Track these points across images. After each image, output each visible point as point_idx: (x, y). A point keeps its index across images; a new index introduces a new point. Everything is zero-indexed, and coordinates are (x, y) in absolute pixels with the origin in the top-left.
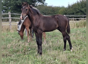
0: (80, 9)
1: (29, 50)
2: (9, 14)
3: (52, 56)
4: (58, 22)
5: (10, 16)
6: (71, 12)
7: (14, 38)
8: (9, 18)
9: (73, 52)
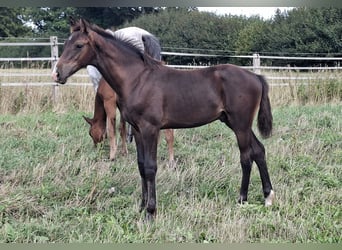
0: (318, 28)
1: (110, 191)
2: (51, 44)
3: (192, 222)
4: (222, 94)
5: (55, 51)
6: (285, 39)
7: (63, 140)
8: (52, 59)
9: (275, 208)
